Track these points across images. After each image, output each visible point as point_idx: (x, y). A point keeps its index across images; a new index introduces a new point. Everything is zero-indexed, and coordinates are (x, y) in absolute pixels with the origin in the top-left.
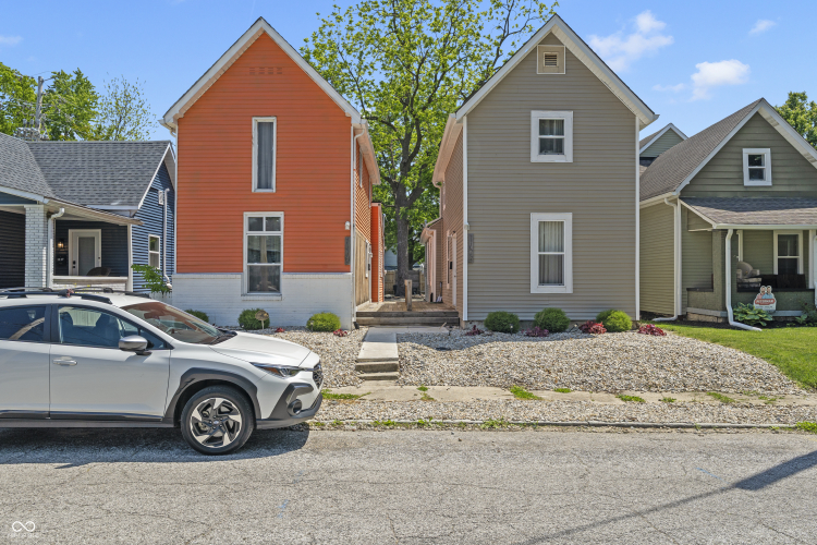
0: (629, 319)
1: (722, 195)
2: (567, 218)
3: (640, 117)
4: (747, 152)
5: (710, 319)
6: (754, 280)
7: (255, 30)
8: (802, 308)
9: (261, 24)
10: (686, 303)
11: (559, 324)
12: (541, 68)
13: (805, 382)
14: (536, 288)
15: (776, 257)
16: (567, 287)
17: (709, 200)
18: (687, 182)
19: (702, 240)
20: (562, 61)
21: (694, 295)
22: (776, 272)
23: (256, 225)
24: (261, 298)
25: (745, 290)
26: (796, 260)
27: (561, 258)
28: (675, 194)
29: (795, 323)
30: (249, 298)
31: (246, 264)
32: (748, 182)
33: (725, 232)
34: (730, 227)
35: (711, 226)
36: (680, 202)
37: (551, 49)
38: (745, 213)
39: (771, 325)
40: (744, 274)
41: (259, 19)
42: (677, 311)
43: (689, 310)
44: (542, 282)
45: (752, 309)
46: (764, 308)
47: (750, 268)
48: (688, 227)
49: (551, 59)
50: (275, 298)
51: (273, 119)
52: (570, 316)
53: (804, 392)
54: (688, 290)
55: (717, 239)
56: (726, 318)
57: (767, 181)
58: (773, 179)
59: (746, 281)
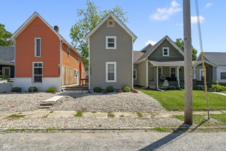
0: (129, 89)
1: (157, 58)
2: (115, 63)
3: (133, 38)
4: (163, 48)
5: (154, 88)
6: (164, 79)
7: (34, 15)
8: (175, 85)
9: (36, 13)
10: (149, 84)
11: (111, 90)
12: (108, 25)
13: (167, 108)
14: (107, 81)
15: (170, 73)
16: (115, 81)
17: (154, 60)
18: (149, 55)
19: (152, 69)
20: (114, 24)
21: (151, 82)
22: (170, 77)
23: (36, 65)
24: (36, 84)
25: (161, 81)
26: (175, 74)
27: (113, 73)
28: (146, 58)
29: (173, 89)
30: (34, 84)
31: (33, 75)
32: (164, 55)
33: (156, 67)
34: (158, 66)
35: (153, 65)
36: (148, 60)
37: (111, 20)
38: (162, 62)
39: (167, 90)
40: (162, 77)
41: (35, 12)
42: (147, 86)
43: (150, 86)
44: (109, 79)
45: (163, 86)
46: (166, 85)
47: (164, 76)
48: (150, 66)
49: (111, 23)
50: (40, 84)
51: (40, 38)
52: (115, 88)
53: (166, 111)
54: (150, 81)
55: (155, 68)
56: (157, 88)
57: (168, 55)
58: (170, 55)
59: (162, 79)
